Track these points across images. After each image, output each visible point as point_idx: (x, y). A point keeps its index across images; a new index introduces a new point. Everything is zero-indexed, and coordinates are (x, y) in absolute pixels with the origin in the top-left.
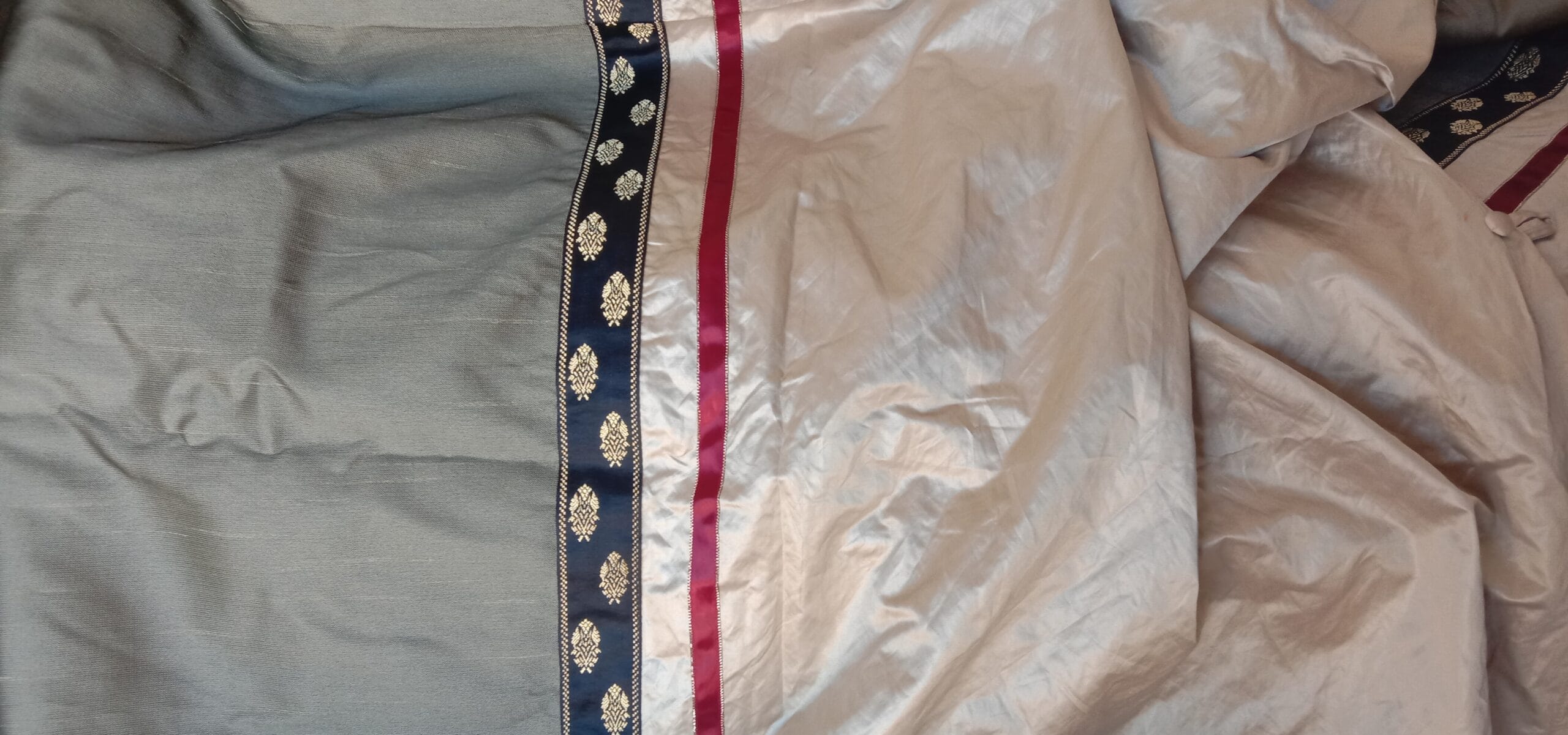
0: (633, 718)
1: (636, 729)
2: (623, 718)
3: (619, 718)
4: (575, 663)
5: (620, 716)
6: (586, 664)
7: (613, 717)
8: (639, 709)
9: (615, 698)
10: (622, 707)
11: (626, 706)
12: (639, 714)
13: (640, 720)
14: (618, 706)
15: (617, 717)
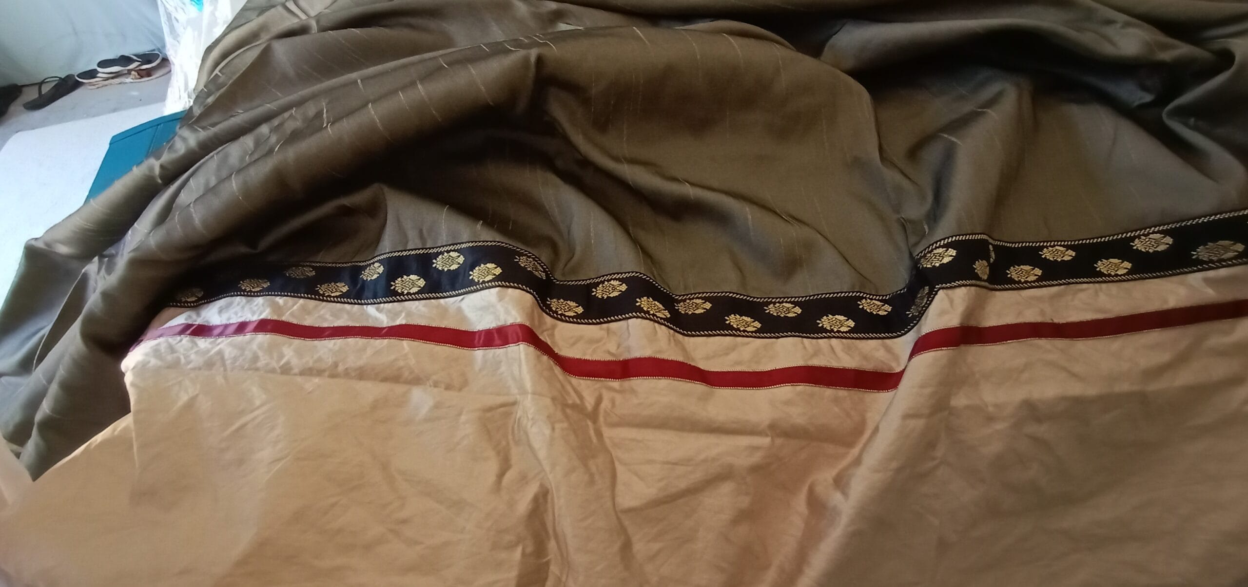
0: (404, 296)
1: (397, 299)
2: (404, 290)
3: (404, 287)
4: (439, 256)
5: (405, 287)
6: (438, 263)
7: (405, 283)
8: (410, 300)
9: (417, 283)
10: (411, 288)
11: (411, 291)
12: (406, 300)
13: (402, 301)
14: (412, 286)
15: (405, 286)
